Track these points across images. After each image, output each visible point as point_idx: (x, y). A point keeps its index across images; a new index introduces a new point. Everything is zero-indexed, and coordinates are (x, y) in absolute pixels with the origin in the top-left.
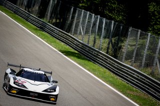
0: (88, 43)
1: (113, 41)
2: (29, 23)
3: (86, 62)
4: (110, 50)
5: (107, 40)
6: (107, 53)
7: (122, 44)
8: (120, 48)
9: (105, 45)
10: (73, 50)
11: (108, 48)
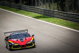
0: (47, 8)
1: (59, 3)
2: (12, 8)
3: (49, 19)
4: (59, 8)
5: (56, 3)
6: (58, 10)
7: (65, 3)
8: (64, 5)
9: (56, 6)
10: (40, 15)
11: (58, 7)
